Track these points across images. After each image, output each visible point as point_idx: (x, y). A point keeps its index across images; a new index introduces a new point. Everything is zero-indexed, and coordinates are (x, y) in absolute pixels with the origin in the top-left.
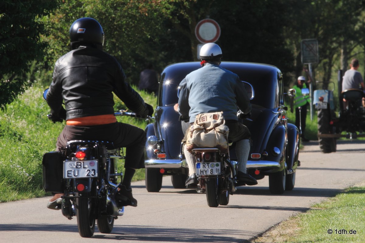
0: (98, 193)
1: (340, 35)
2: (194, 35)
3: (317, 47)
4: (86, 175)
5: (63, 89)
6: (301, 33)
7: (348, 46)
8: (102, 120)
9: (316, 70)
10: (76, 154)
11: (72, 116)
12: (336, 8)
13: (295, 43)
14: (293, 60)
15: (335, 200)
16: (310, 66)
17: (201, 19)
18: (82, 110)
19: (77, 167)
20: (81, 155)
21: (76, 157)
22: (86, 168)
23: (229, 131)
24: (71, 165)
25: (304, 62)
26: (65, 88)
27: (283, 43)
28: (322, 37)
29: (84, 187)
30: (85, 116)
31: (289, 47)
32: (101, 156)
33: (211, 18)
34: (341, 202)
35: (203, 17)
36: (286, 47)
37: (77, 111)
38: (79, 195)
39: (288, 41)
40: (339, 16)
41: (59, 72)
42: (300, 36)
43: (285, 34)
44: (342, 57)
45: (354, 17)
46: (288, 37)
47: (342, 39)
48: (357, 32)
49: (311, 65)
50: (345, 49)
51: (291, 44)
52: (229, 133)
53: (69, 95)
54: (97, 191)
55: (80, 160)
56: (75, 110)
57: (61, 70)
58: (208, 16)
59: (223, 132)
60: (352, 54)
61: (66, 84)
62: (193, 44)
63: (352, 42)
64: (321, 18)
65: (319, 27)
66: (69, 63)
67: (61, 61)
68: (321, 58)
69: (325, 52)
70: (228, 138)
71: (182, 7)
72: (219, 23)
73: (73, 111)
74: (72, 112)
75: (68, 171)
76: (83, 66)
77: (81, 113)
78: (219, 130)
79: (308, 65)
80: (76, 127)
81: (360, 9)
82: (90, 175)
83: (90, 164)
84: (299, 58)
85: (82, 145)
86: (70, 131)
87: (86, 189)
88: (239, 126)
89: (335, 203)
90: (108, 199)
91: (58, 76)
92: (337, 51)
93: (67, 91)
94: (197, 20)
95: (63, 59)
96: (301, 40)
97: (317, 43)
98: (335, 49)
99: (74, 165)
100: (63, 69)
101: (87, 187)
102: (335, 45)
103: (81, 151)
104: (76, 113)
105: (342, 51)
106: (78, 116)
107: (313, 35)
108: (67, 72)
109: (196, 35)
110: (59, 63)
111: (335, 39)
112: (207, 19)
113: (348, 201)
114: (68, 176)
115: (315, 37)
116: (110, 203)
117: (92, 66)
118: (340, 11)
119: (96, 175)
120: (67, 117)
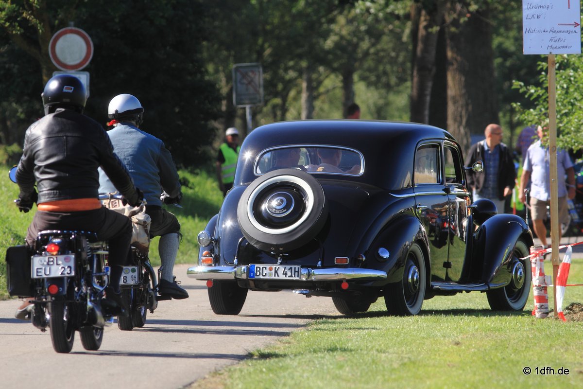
0: (76, 297)
1: (300, 57)
2: (47, 55)
3: (260, 77)
4: (60, 273)
5: (35, 165)
6: (233, 53)
7: (314, 76)
8: (82, 204)
9: (259, 117)
10: (48, 248)
11: (45, 198)
12: (294, 10)
13: (224, 71)
14: (219, 99)
15: (290, 343)
16: (248, 111)
17: (59, 27)
18: (58, 191)
19: (48, 264)
20: (53, 248)
21: (48, 252)
22: (59, 265)
23: (151, 221)
24: (41, 261)
25: (239, 103)
26: (38, 163)
27: (203, 69)
28: (270, 60)
29: (57, 289)
30: (61, 199)
31: (212, 78)
32: (80, 250)
33: (75, 26)
34: (300, 347)
35: (63, 24)
36: (207, 78)
37: (51, 193)
38: (52, 299)
39: (211, 68)
40: (299, 24)
41: (31, 143)
42: (231, 59)
43: (205, 55)
44: (304, 96)
45: (325, 26)
46: (211, 59)
47: (304, 64)
48: (329, 52)
49: (251, 108)
50: (309, 81)
51: (217, 71)
52: (151, 224)
53: (43, 173)
54: (75, 294)
55: (53, 255)
56: (49, 192)
57: (34, 140)
58: (72, 23)
59: (143, 224)
60: (322, 89)
61: (39, 159)
62: (44, 71)
63: (321, 69)
64: (268, 27)
65: (264, 42)
66: (43, 131)
67: (34, 129)
68: (267, 97)
69: (275, 86)
70: (150, 231)
71: (26, 6)
72: (91, 35)
73: (47, 192)
74: (46, 194)
75: (37, 269)
76: (61, 136)
77: (57, 196)
78: (137, 221)
79: (244, 108)
80: (50, 213)
81: (335, 13)
82: (64, 274)
83: (65, 259)
84: (229, 97)
85: (56, 236)
86: (42, 218)
87: (61, 291)
88: (163, 214)
89: (289, 347)
90: (90, 305)
91: (30, 147)
92: (296, 85)
93: (40, 167)
94: (53, 29)
95: (35, 127)
96: (233, 66)
97: (261, 70)
98: (291, 81)
99: (45, 261)
100: (36, 140)
101: (61, 288)
102: (292, 74)
103: (54, 243)
104: (51, 195)
105: (304, 85)
106: (52, 199)
107: (254, 56)
108: (42, 143)
109: (51, 55)
110: (31, 132)
111: (291, 63)
112: (69, 28)
113: (311, 344)
114: (37, 275)
115: (257, 60)
116: (92, 310)
117: (72, 135)
118: (301, 15)
119: (73, 274)
120: (39, 199)
